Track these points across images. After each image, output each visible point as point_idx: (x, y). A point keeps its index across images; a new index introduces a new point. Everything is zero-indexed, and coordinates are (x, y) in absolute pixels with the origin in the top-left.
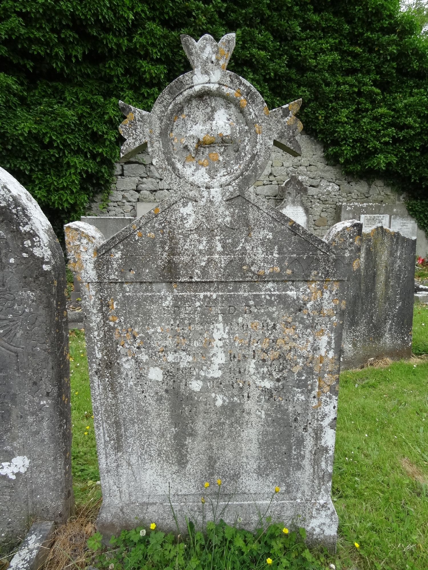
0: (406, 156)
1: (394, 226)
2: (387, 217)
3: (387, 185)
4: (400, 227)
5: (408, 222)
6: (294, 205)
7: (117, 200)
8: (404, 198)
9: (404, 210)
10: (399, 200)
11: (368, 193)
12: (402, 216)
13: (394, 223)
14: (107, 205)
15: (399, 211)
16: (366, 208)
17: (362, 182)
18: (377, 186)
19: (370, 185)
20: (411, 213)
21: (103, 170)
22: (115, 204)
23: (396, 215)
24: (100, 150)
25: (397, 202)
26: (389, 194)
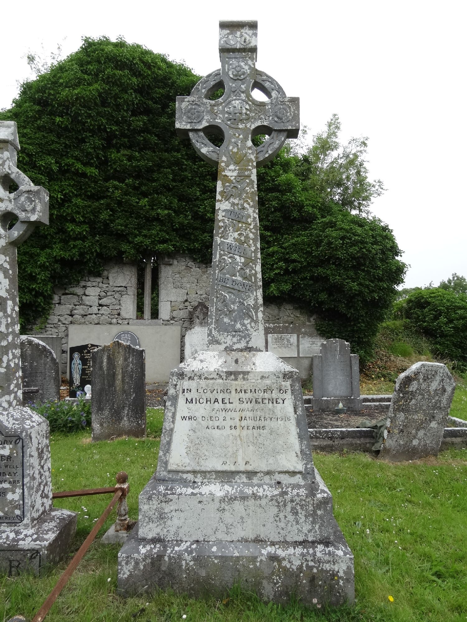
0: (301, 284)
1: (303, 344)
2: (295, 336)
3: (296, 309)
4: (310, 345)
5: (318, 340)
6: (202, 326)
7: (54, 322)
8: (314, 319)
9: (313, 330)
10: (310, 321)
11: (278, 315)
12: (311, 335)
13: (303, 342)
14: (46, 327)
15: (308, 330)
16: (274, 329)
17: (273, 306)
18: (286, 309)
19: (279, 309)
20: (319, 332)
21: (39, 300)
22: (52, 326)
23: (305, 334)
24: (34, 286)
25: (308, 323)
26: (298, 316)
